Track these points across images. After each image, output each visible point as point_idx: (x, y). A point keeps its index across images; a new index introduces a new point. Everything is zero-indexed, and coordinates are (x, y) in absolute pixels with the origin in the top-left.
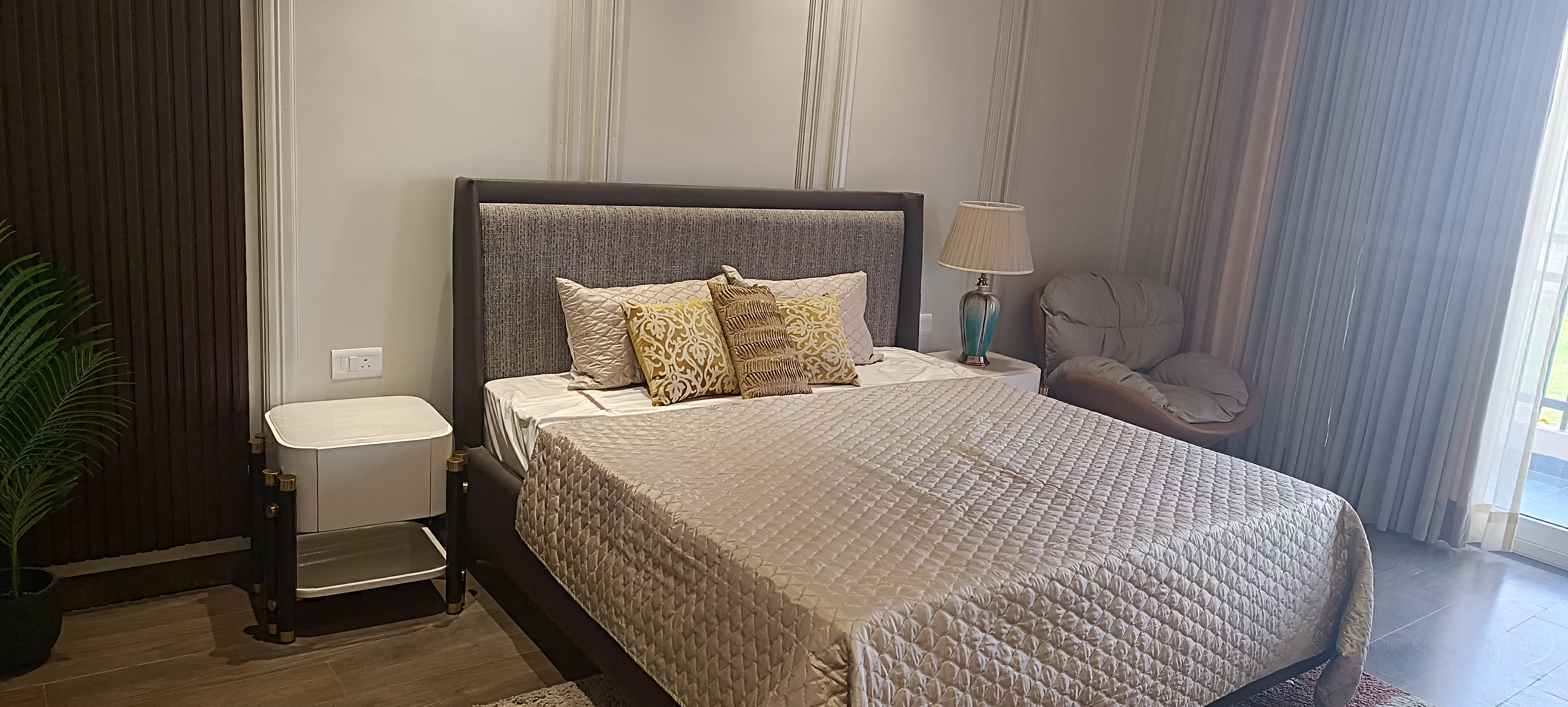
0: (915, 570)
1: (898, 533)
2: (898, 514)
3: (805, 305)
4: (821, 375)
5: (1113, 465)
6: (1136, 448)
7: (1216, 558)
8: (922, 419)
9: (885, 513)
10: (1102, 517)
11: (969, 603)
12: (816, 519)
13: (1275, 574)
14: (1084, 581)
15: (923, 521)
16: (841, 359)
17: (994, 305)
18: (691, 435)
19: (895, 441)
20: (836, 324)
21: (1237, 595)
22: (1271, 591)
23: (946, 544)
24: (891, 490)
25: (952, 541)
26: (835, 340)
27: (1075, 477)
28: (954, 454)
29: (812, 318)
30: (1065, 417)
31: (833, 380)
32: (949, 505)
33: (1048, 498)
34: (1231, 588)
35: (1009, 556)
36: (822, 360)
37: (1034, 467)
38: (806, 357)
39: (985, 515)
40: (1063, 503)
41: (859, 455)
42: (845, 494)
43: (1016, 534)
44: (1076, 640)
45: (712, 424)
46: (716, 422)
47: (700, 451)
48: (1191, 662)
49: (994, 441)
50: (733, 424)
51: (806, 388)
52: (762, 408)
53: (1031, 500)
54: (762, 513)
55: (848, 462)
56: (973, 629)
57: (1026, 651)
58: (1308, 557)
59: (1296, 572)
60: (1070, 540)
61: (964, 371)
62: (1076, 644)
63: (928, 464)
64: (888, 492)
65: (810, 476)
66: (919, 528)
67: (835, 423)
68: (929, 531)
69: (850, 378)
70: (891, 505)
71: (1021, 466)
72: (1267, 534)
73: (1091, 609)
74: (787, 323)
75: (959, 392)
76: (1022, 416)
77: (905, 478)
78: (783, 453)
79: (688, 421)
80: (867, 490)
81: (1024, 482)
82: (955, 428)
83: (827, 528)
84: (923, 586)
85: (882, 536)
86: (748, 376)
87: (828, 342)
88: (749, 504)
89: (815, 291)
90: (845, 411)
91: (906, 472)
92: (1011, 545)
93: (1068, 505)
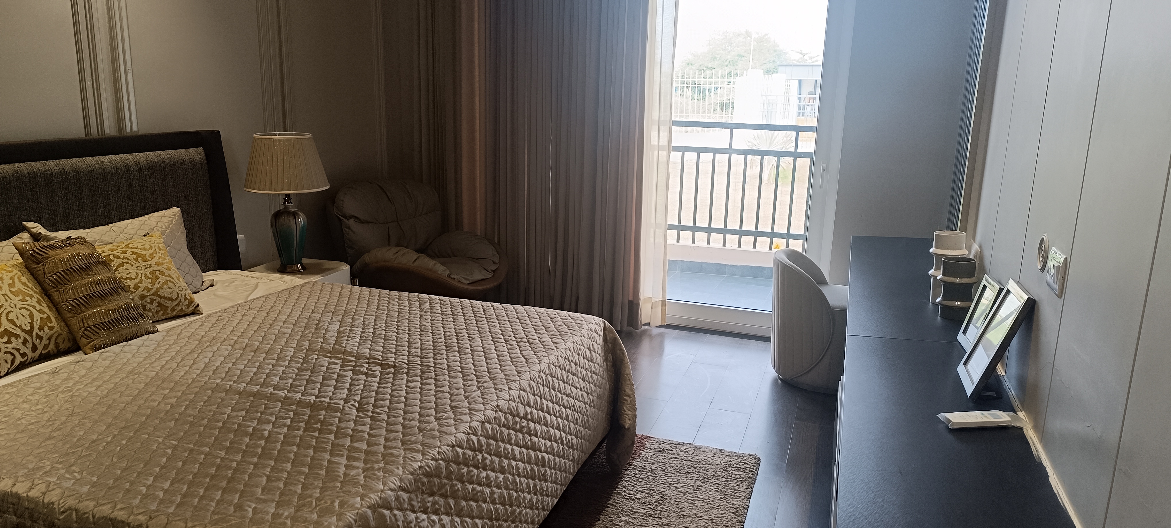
0: (342, 479)
1: (308, 448)
2: (298, 430)
3: (128, 247)
4: (162, 312)
5: (449, 333)
6: (457, 315)
7: (547, 387)
8: (277, 332)
9: (286, 431)
10: (464, 380)
11: (399, 493)
12: (222, 459)
13: (580, 386)
14: (474, 438)
15: (326, 429)
16: (180, 292)
17: (302, 220)
18: (39, 407)
19: (262, 359)
20: (167, 261)
21: (563, 410)
22: (580, 399)
23: (356, 445)
24: (282, 408)
25: (360, 440)
26: (169, 276)
27: (427, 351)
28: (322, 357)
29: (139, 259)
30: (393, 302)
31: (174, 313)
32: (341, 406)
33: (416, 376)
34: (559, 405)
35: (413, 438)
36: (160, 297)
37: (391, 352)
38: (143, 297)
39: (375, 406)
40: (430, 376)
41: (234, 382)
42: (239, 425)
43: (408, 416)
44: (479, 488)
45: (60, 390)
46: (64, 386)
47: (58, 423)
48: (548, 470)
49: (348, 337)
50: (85, 382)
51: (150, 328)
52: (111, 359)
53: (405, 382)
54: (160, 470)
55: (227, 391)
56: (407, 514)
57: (447, 514)
58: (594, 367)
59: (590, 379)
60: (452, 407)
61: (292, 280)
62: (479, 492)
63: (303, 373)
64: (280, 411)
65: (195, 416)
66: (326, 436)
67: (196, 356)
68: (335, 437)
69: (191, 308)
70: (288, 422)
71: (380, 353)
72: (571, 358)
73: (484, 459)
74: (114, 268)
75: (297, 300)
76: (359, 309)
77: (288, 392)
78: (155, 400)
79: (30, 393)
80: (259, 414)
81: (390, 367)
82: (310, 333)
83: (238, 465)
84: (356, 494)
85: (295, 456)
86: (86, 330)
87: (162, 279)
88: (142, 466)
89: (133, 232)
90: (200, 341)
91: (288, 386)
92: (410, 428)
93: (434, 377)
